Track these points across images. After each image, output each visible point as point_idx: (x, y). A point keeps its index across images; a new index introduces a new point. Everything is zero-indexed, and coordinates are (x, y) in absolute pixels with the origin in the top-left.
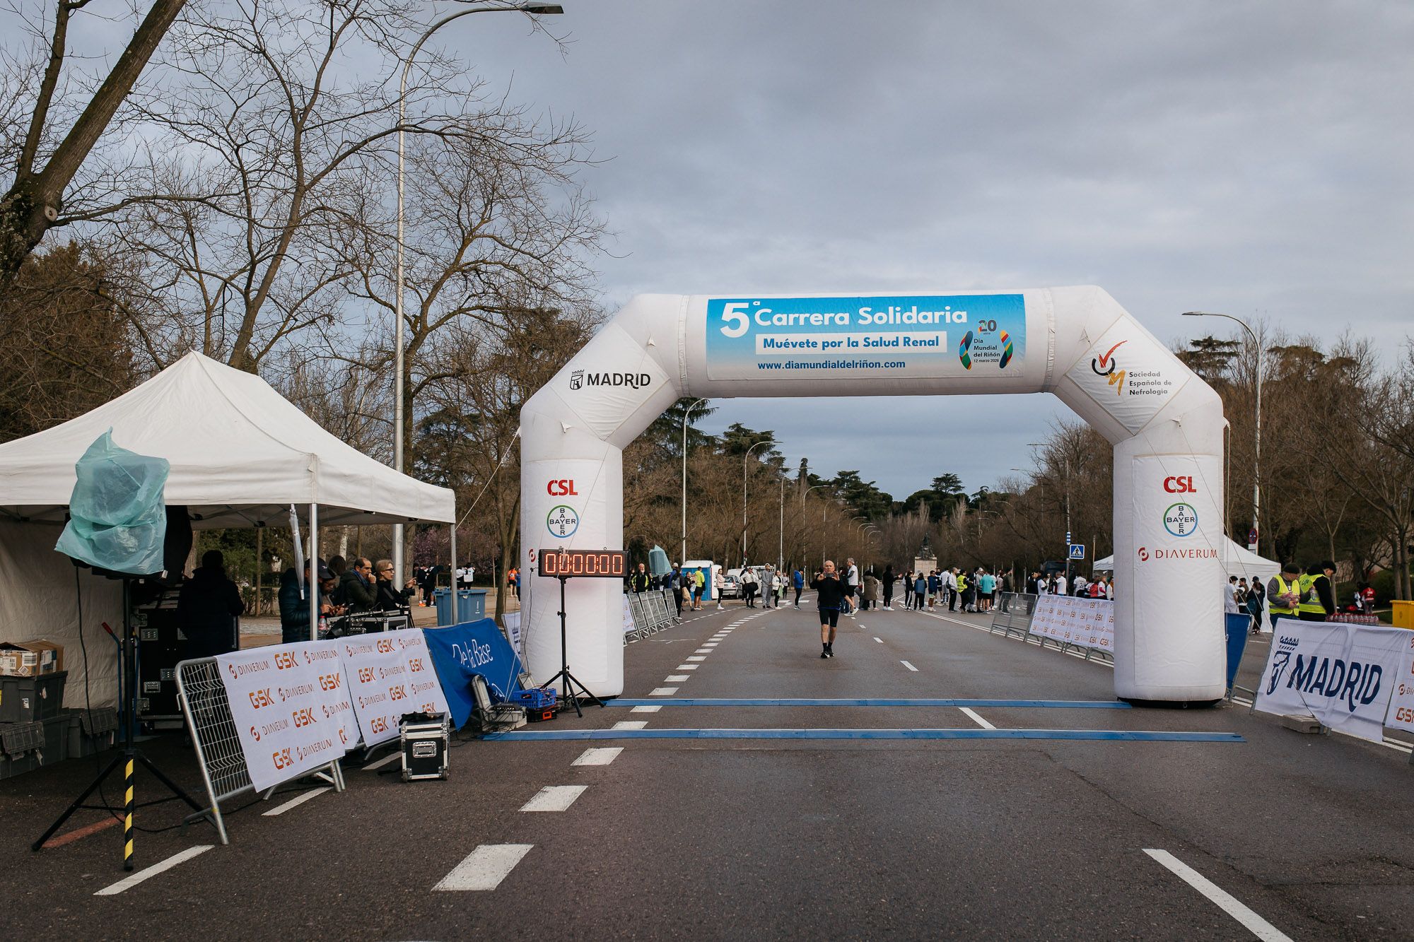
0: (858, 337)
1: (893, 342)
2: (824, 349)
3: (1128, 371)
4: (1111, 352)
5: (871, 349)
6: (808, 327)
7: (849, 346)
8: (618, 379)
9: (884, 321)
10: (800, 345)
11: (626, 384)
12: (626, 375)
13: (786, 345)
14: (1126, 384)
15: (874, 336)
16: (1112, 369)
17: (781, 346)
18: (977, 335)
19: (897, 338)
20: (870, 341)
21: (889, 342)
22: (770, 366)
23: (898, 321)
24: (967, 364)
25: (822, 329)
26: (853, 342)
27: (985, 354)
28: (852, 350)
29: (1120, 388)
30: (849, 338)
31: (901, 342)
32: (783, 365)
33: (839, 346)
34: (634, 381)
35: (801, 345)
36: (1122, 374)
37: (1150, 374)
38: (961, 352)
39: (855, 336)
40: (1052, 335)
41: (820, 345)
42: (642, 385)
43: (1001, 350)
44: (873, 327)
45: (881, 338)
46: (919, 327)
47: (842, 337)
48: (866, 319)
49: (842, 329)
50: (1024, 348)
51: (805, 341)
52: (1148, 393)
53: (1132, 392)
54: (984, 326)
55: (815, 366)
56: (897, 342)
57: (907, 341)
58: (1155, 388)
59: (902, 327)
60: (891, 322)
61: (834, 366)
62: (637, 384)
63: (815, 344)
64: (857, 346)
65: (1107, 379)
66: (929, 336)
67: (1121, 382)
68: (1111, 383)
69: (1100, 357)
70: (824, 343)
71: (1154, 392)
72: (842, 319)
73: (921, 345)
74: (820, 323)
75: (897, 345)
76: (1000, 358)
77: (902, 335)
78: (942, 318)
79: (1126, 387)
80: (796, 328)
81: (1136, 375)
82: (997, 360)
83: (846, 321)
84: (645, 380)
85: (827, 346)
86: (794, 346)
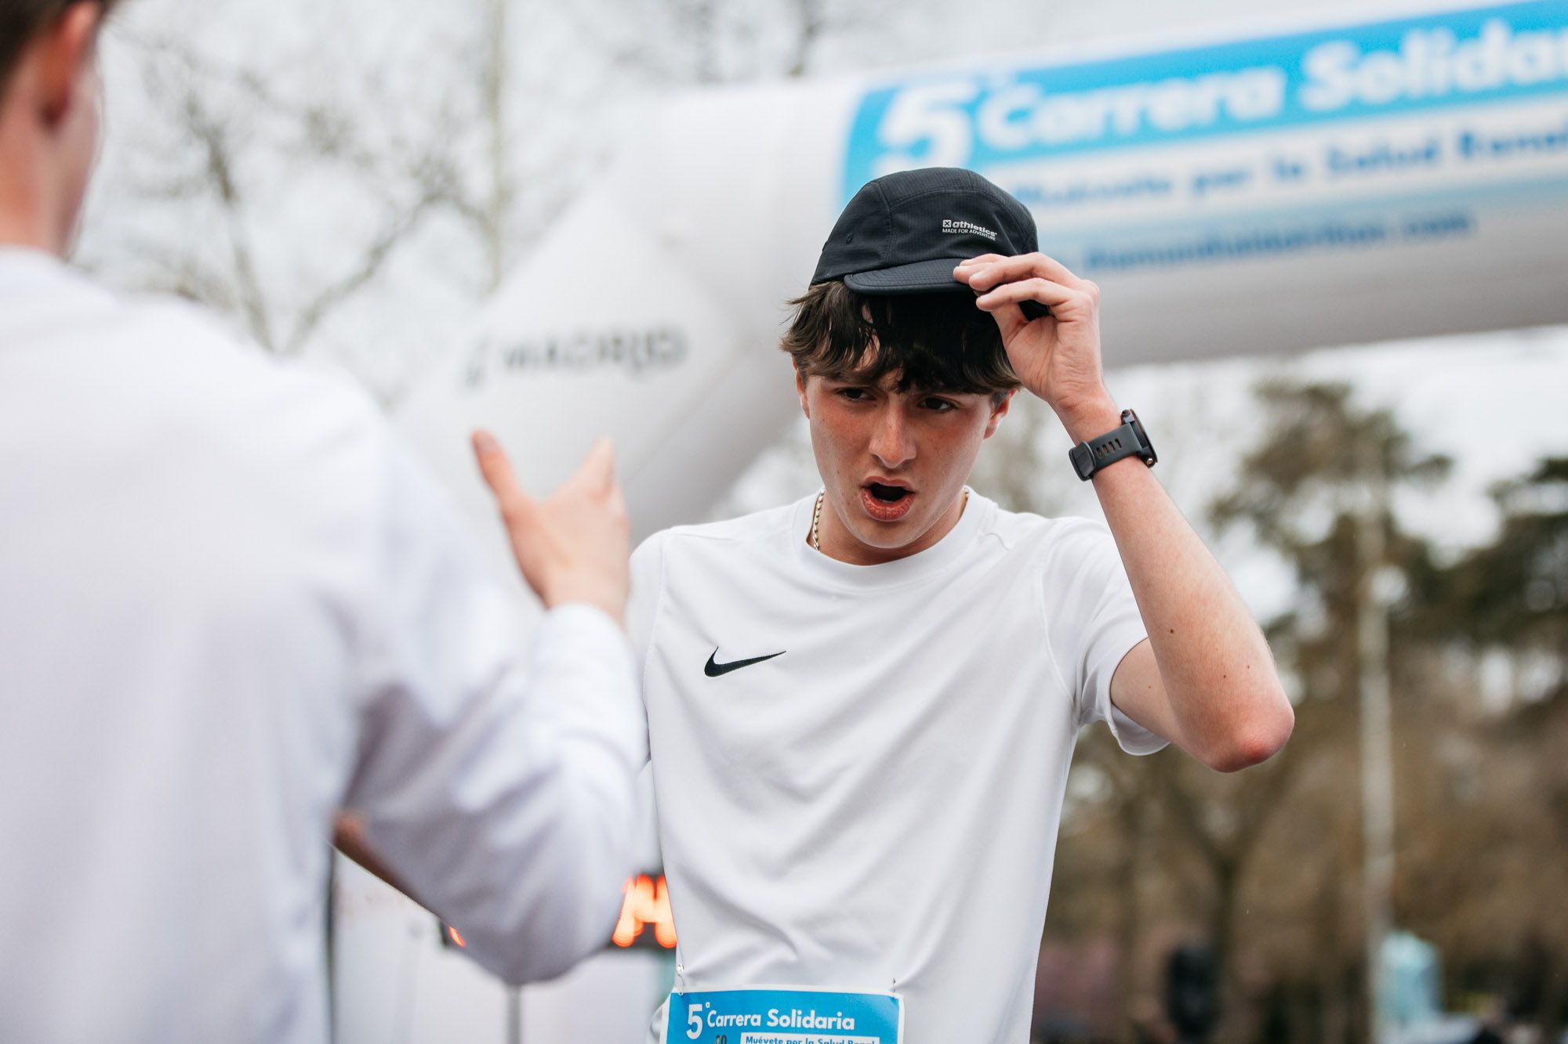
6: (1148, 134)
25: (1191, 132)
44: (1356, 109)
46: (1509, 91)
57: (1467, 144)
59: (1455, 97)
80: (1109, 140)
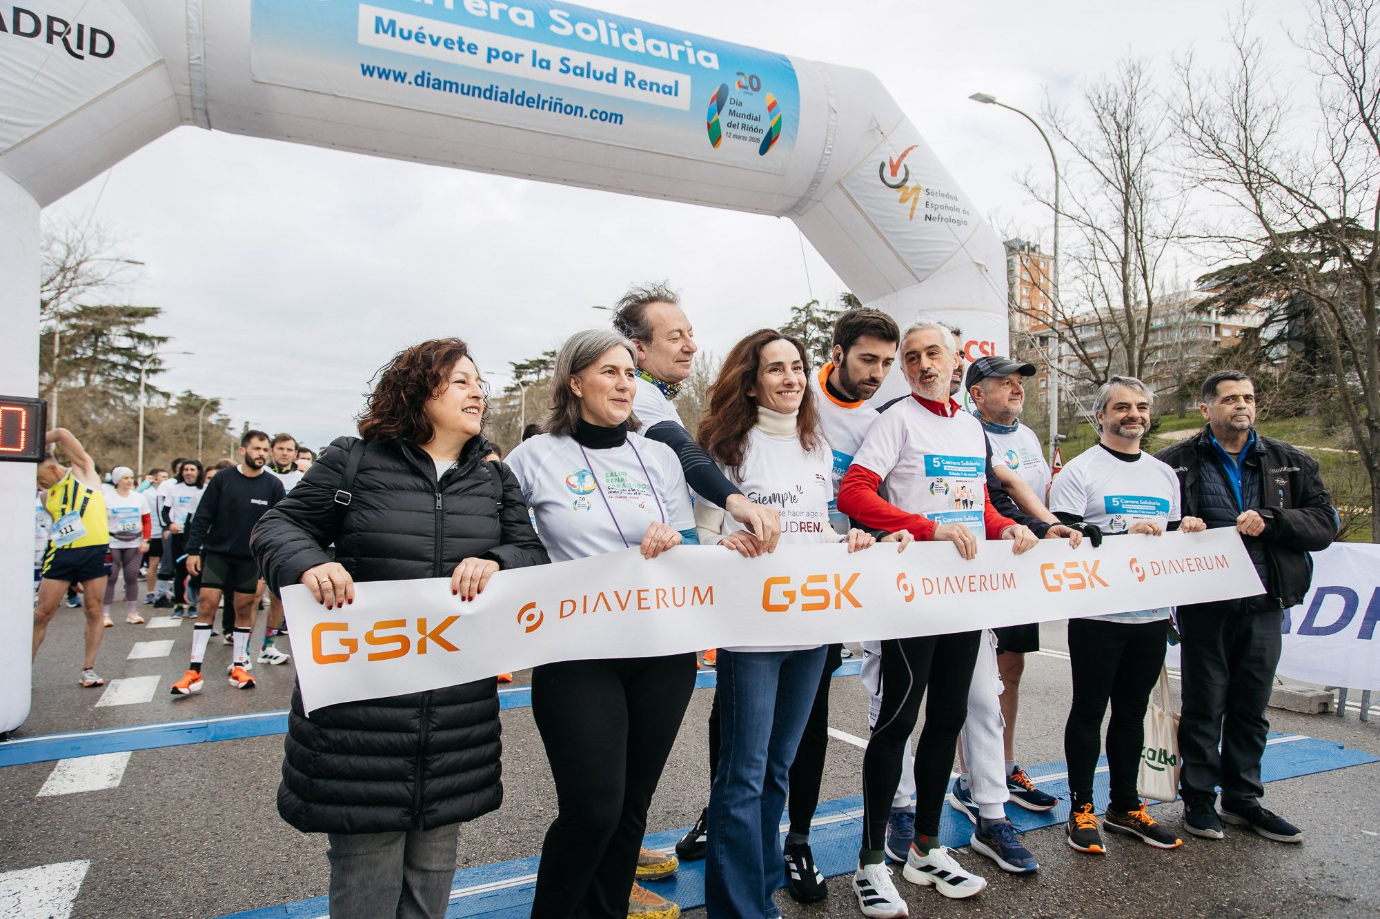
0: (552, 53)
1: (608, 75)
2: (489, 61)
3: (924, 187)
4: (904, 156)
5: (571, 80)
7: (534, 65)
8: (27, 24)
9: (592, 37)
10: (446, 44)
11: (50, 40)
12: (51, 20)
13: (420, 38)
14: (921, 205)
15: (578, 59)
16: (905, 180)
17: (409, 38)
18: (734, 92)
19: (615, 70)
20: (571, 65)
21: (602, 73)
22: (384, 74)
23: (616, 43)
24: (715, 139)
26: (542, 60)
27: (743, 127)
28: (539, 74)
29: (913, 209)
30: (535, 52)
31: (621, 78)
32: (410, 78)
33: (517, 61)
34: (73, 39)
35: (448, 44)
36: (917, 189)
37: (948, 196)
38: (710, 115)
39: (545, 51)
40: (833, 116)
41: (482, 53)
42: (93, 52)
43: (766, 125)
45: (589, 64)
47: (524, 47)
48: (562, 27)
49: (523, 33)
50: (796, 128)
51: (456, 39)
52: (947, 220)
53: (928, 218)
54: (745, 82)
55: (471, 91)
56: (615, 76)
58: (955, 216)
60: (605, 40)
61: (505, 98)
62: (80, 47)
63: (472, 49)
64: (548, 67)
65: (897, 194)
66: (665, 77)
67: (916, 200)
68: (902, 201)
69: (891, 161)
70: (490, 50)
71: (954, 221)
72: (521, 17)
73: (651, 89)
74: (483, 14)
75: (614, 81)
76: (762, 137)
77: (623, 67)
78: (683, 55)
79: (921, 210)
81: (934, 194)
82: (758, 140)
83: (530, 21)
84: (102, 45)
85: (496, 57)
86: (435, 43)
